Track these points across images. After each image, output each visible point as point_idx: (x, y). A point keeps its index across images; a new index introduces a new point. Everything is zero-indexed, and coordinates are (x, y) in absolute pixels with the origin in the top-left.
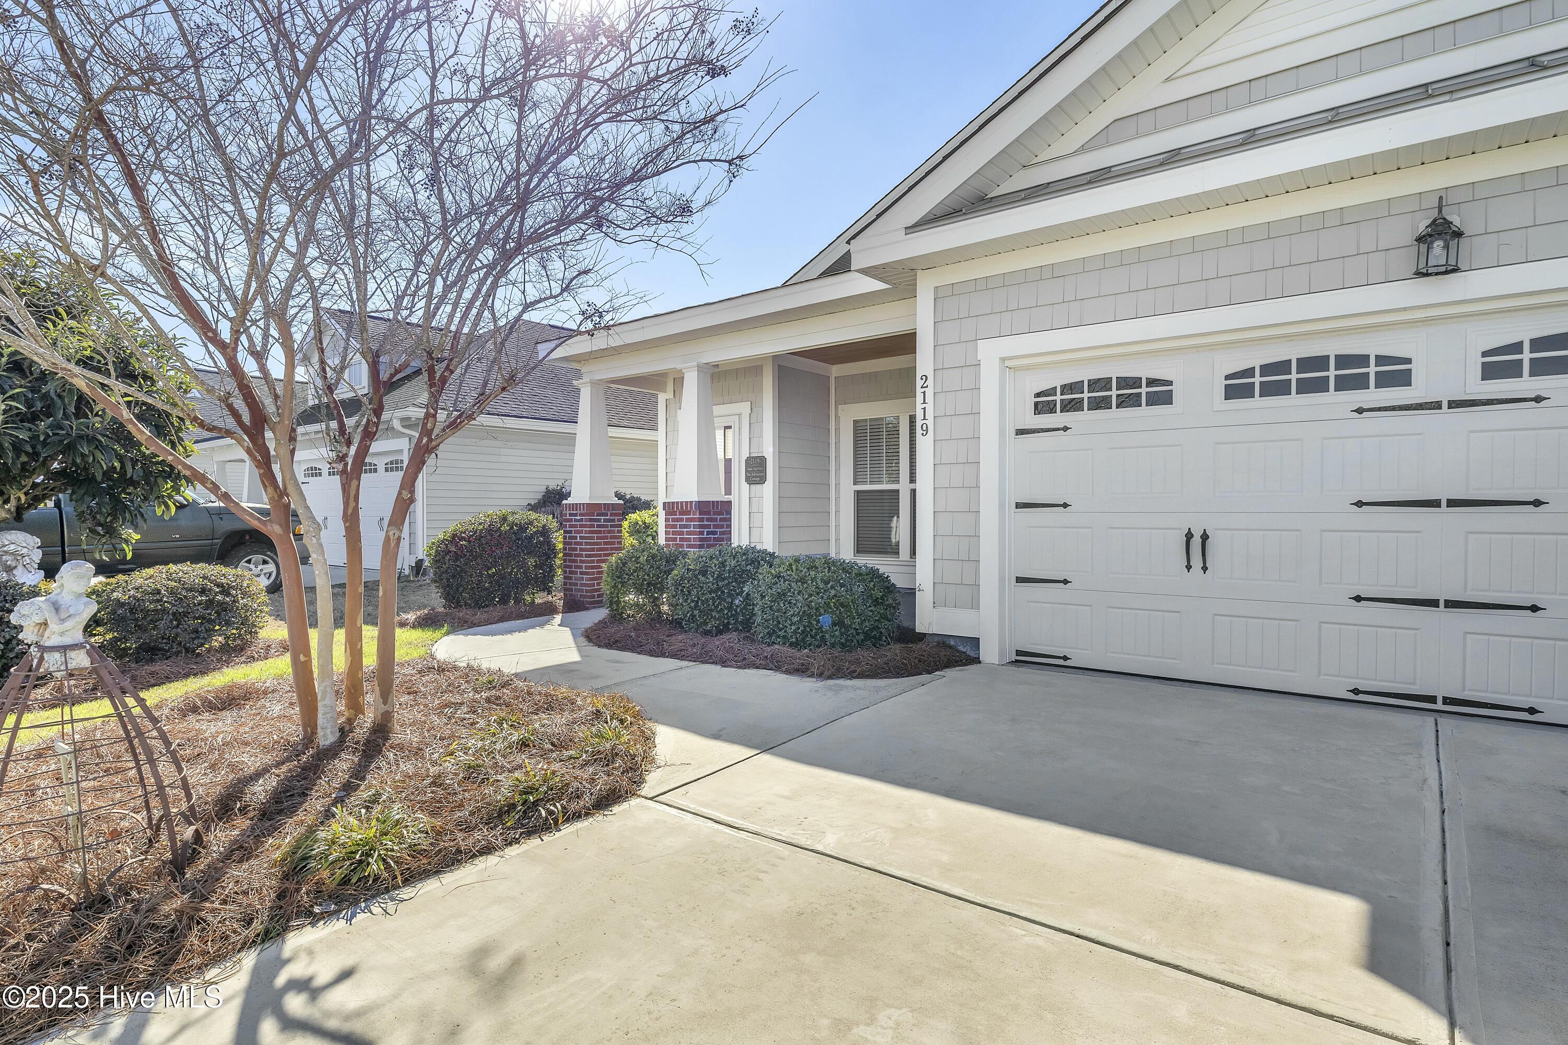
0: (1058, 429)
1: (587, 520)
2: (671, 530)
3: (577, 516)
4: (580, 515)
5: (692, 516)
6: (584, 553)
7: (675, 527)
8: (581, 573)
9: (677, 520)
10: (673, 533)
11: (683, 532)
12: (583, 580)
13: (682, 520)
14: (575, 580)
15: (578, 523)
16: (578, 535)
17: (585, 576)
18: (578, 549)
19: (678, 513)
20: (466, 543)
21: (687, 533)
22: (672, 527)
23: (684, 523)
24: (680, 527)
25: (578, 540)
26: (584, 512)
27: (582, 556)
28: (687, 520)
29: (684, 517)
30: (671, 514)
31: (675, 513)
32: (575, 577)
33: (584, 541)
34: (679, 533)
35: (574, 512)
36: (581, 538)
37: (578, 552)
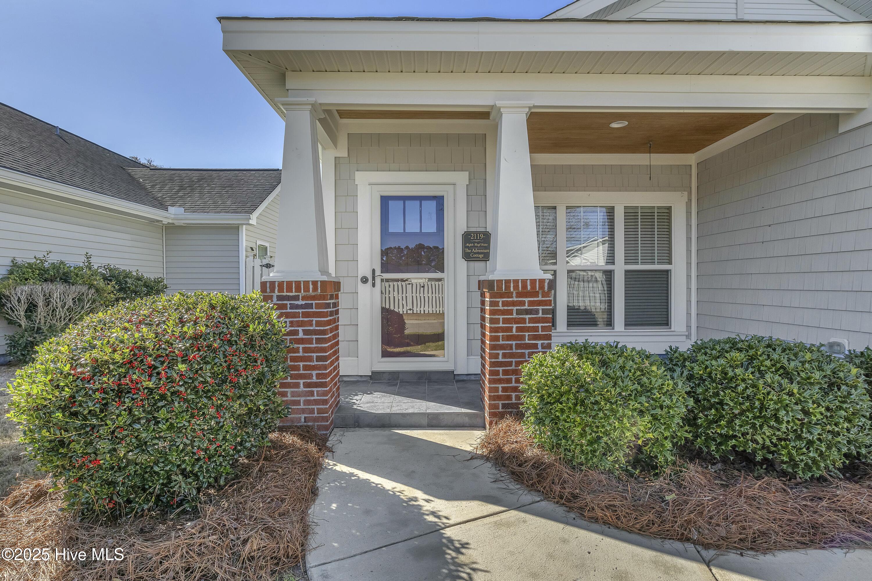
1: (318, 306)
2: (501, 317)
3: (299, 300)
4: (304, 298)
5: (540, 298)
6: (315, 355)
7: (510, 312)
8: (306, 385)
9: (514, 304)
10: (505, 321)
11: (524, 319)
12: (313, 395)
13: (523, 303)
14: (292, 396)
15: (300, 311)
16: (300, 329)
17: (315, 389)
18: (301, 350)
19: (514, 295)
20: (182, 367)
21: (531, 320)
22: (503, 312)
23: (526, 307)
24: (519, 312)
25: (301, 335)
26: (313, 294)
27: (310, 359)
28: (531, 303)
29: (526, 300)
30: (501, 296)
31: (509, 294)
32: (292, 392)
33: (314, 337)
34: (516, 321)
35: (291, 294)
36: (305, 332)
37: (301, 354)
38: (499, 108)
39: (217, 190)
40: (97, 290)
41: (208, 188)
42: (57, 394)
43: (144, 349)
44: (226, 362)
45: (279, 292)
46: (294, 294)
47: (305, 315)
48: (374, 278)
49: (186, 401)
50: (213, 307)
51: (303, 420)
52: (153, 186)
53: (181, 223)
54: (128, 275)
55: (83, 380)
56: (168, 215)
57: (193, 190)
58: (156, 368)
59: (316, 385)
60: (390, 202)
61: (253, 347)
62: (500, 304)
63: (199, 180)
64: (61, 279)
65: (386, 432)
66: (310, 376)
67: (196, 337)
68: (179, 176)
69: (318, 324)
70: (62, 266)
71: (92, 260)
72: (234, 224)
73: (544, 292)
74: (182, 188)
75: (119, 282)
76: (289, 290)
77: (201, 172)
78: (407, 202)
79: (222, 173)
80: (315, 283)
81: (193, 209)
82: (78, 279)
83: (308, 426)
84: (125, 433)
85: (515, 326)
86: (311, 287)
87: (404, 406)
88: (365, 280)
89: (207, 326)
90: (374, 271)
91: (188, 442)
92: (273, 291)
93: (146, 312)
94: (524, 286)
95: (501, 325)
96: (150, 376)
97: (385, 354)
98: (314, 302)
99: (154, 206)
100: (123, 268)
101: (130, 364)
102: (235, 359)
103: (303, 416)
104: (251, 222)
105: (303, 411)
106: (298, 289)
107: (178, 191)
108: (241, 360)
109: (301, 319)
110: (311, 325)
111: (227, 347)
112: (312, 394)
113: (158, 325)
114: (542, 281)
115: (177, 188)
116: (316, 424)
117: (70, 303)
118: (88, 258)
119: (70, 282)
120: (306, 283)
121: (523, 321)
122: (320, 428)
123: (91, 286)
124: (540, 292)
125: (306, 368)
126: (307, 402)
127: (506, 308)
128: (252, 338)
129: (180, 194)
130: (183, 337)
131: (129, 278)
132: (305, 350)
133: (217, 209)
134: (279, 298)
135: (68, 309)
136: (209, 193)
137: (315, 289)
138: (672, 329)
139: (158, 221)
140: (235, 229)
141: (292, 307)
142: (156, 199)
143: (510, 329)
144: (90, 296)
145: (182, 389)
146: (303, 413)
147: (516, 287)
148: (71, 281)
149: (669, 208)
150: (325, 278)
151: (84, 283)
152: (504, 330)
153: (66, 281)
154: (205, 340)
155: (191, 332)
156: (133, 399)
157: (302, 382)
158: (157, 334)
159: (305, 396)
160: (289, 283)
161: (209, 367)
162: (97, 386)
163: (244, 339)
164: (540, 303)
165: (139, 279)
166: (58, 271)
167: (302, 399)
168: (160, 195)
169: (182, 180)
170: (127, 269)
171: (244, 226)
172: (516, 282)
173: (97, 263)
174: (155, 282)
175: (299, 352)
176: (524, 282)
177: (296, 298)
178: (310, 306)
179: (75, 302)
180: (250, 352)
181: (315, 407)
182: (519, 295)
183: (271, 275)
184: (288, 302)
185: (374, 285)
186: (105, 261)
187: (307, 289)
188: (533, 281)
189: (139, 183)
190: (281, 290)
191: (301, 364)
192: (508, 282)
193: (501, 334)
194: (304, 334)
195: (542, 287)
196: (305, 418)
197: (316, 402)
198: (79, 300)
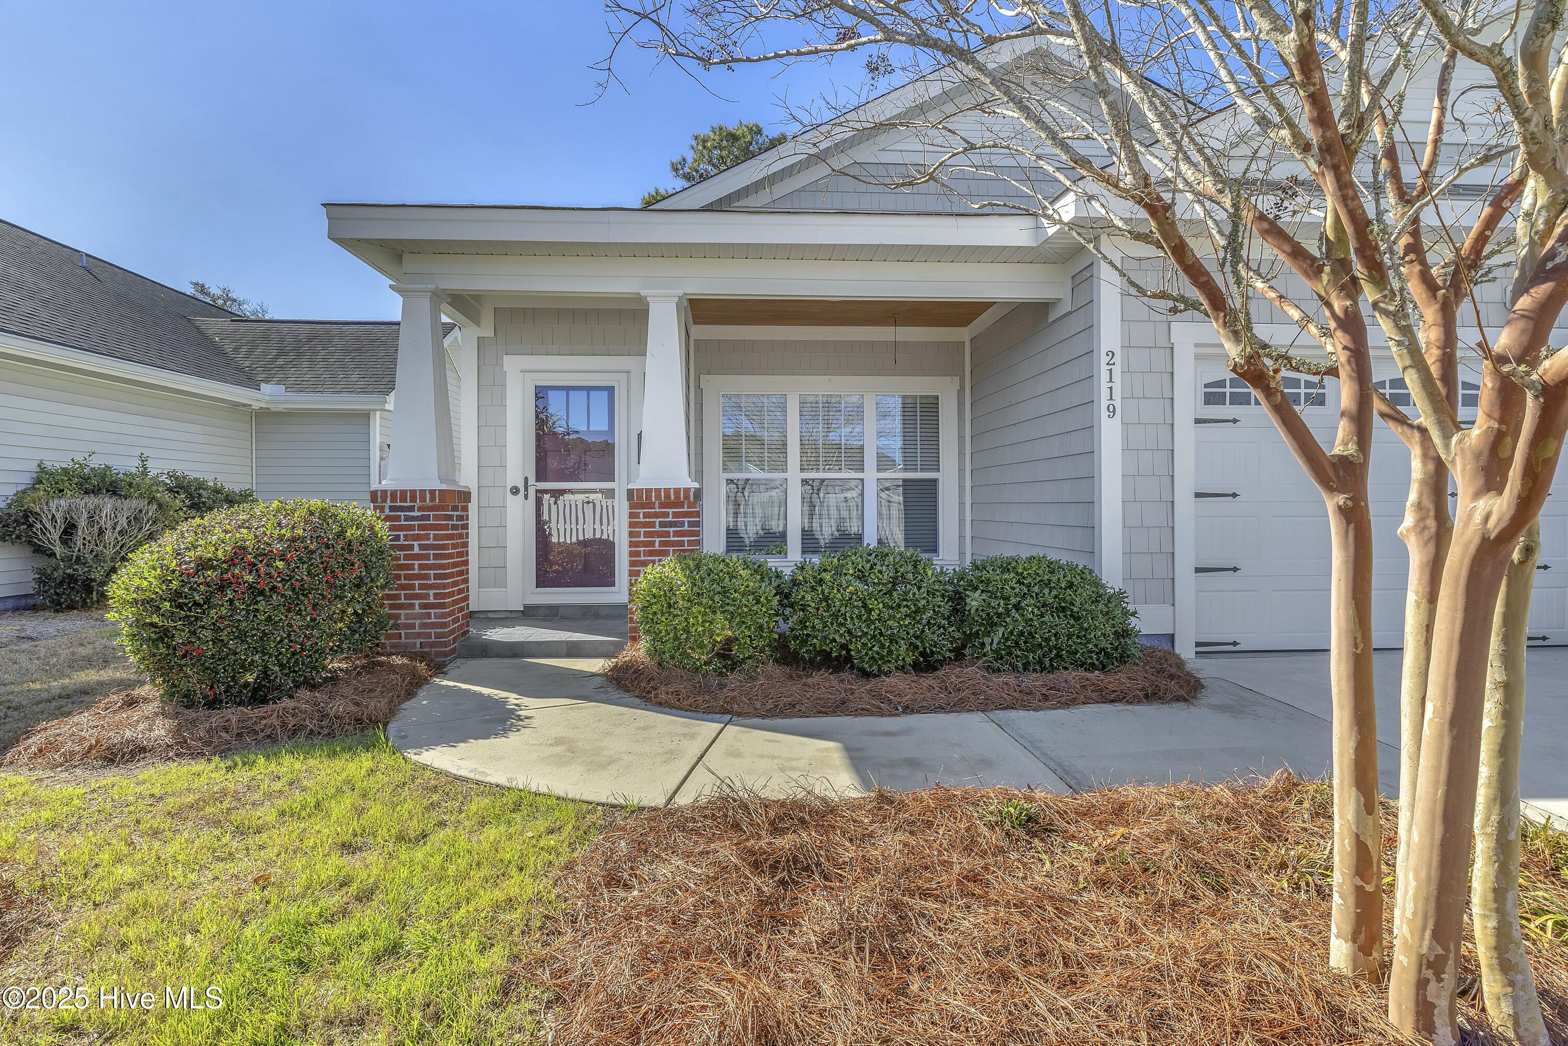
0: (1228, 421)
1: (436, 518)
2: (642, 530)
3: (414, 511)
4: (420, 509)
5: (686, 509)
6: (432, 572)
7: (652, 525)
8: (423, 606)
9: (656, 515)
10: (647, 534)
11: (668, 532)
12: (430, 618)
13: (666, 515)
14: (406, 619)
15: (416, 523)
16: (416, 543)
17: (432, 611)
18: (416, 567)
19: (657, 505)
20: (280, 564)
21: (676, 534)
22: (645, 525)
23: (670, 519)
24: (662, 525)
25: (416, 550)
26: (431, 504)
27: (427, 577)
28: (676, 515)
29: (671, 511)
30: (642, 506)
31: (651, 505)
32: (406, 614)
33: (432, 552)
34: (659, 534)
35: (406, 504)
36: (422, 547)
37: (416, 572)
38: (646, 297)
39: (337, 356)
40: (160, 506)
41: (323, 353)
42: (164, 587)
43: (245, 548)
44: (322, 563)
45: (391, 502)
46: (408, 504)
47: (421, 527)
48: (526, 489)
49: (282, 596)
50: (312, 514)
51: (418, 646)
52: (236, 350)
53: (281, 407)
54: (201, 485)
55: (188, 575)
56: (261, 397)
57: (299, 355)
58: (255, 565)
59: (433, 606)
60: (549, 392)
61: (351, 551)
62: (641, 516)
63: (310, 340)
64: (108, 491)
65: (516, 661)
66: (426, 596)
67: (294, 540)
68: (278, 331)
69: (436, 537)
70: (108, 473)
71: (149, 464)
72: (362, 410)
73: (689, 502)
74: (282, 352)
75: (190, 496)
76: (403, 499)
77: (314, 326)
78: (571, 392)
79: (347, 327)
80: (432, 492)
81: (298, 387)
82: (132, 490)
83: (424, 653)
84: (226, 623)
85: (658, 540)
86: (428, 496)
87: (544, 636)
88: (515, 491)
89: (305, 530)
90: (526, 479)
91: (285, 636)
92: (384, 501)
93: (244, 517)
94: (667, 496)
95: (642, 539)
96: (251, 572)
97: (541, 583)
98: (431, 513)
99: (239, 384)
100: (193, 475)
101: (231, 562)
102: (332, 562)
103: (418, 641)
104: (387, 407)
105: (419, 635)
106: (413, 499)
107: (276, 357)
108: (338, 562)
109: (417, 532)
110: (429, 539)
111: (323, 549)
112: (429, 616)
113: (256, 529)
114: (687, 490)
115: (274, 352)
116: (433, 650)
117: (123, 522)
118: (143, 461)
119: (120, 495)
120: (423, 492)
121: (667, 534)
122: (438, 654)
123: (152, 500)
124: (686, 502)
125: (422, 587)
126: (424, 626)
127: (647, 520)
128: (350, 543)
129: (280, 362)
130: (281, 538)
131: (203, 489)
132: (421, 567)
133: (337, 387)
134: (392, 509)
135: (119, 532)
136: (324, 360)
137: (433, 498)
138: (941, 557)
139: (244, 405)
140: (366, 417)
141: (407, 518)
142: (241, 370)
143: (652, 544)
144: (150, 514)
145: (280, 585)
146: (419, 638)
147: (658, 497)
148: (123, 493)
149: (937, 398)
150: (444, 487)
151: (141, 496)
152: (645, 544)
153: (115, 493)
154: (302, 542)
155: (288, 535)
156: (235, 591)
157: (417, 602)
158: (256, 536)
159: (420, 619)
160: (403, 492)
161: (305, 566)
162: (201, 580)
163: (342, 543)
164: (686, 514)
165: (217, 491)
166: (103, 480)
167: (418, 622)
168: (247, 363)
169: (282, 340)
170: (201, 476)
171: (378, 413)
172: (658, 491)
173: (155, 468)
174: (241, 495)
175: (414, 569)
176: (667, 491)
177: (411, 509)
178: (427, 518)
179: (130, 522)
180: (347, 556)
181: (432, 631)
182: (662, 505)
183: (383, 483)
184: (402, 514)
185: (526, 497)
186: (169, 466)
187: (423, 499)
188: (677, 491)
189: (213, 342)
190: (394, 499)
191: (417, 582)
192: (649, 491)
193: (642, 549)
194: (420, 549)
195: (687, 497)
196: (421, 643)
197: (434, 626)
198: (135, 519)
